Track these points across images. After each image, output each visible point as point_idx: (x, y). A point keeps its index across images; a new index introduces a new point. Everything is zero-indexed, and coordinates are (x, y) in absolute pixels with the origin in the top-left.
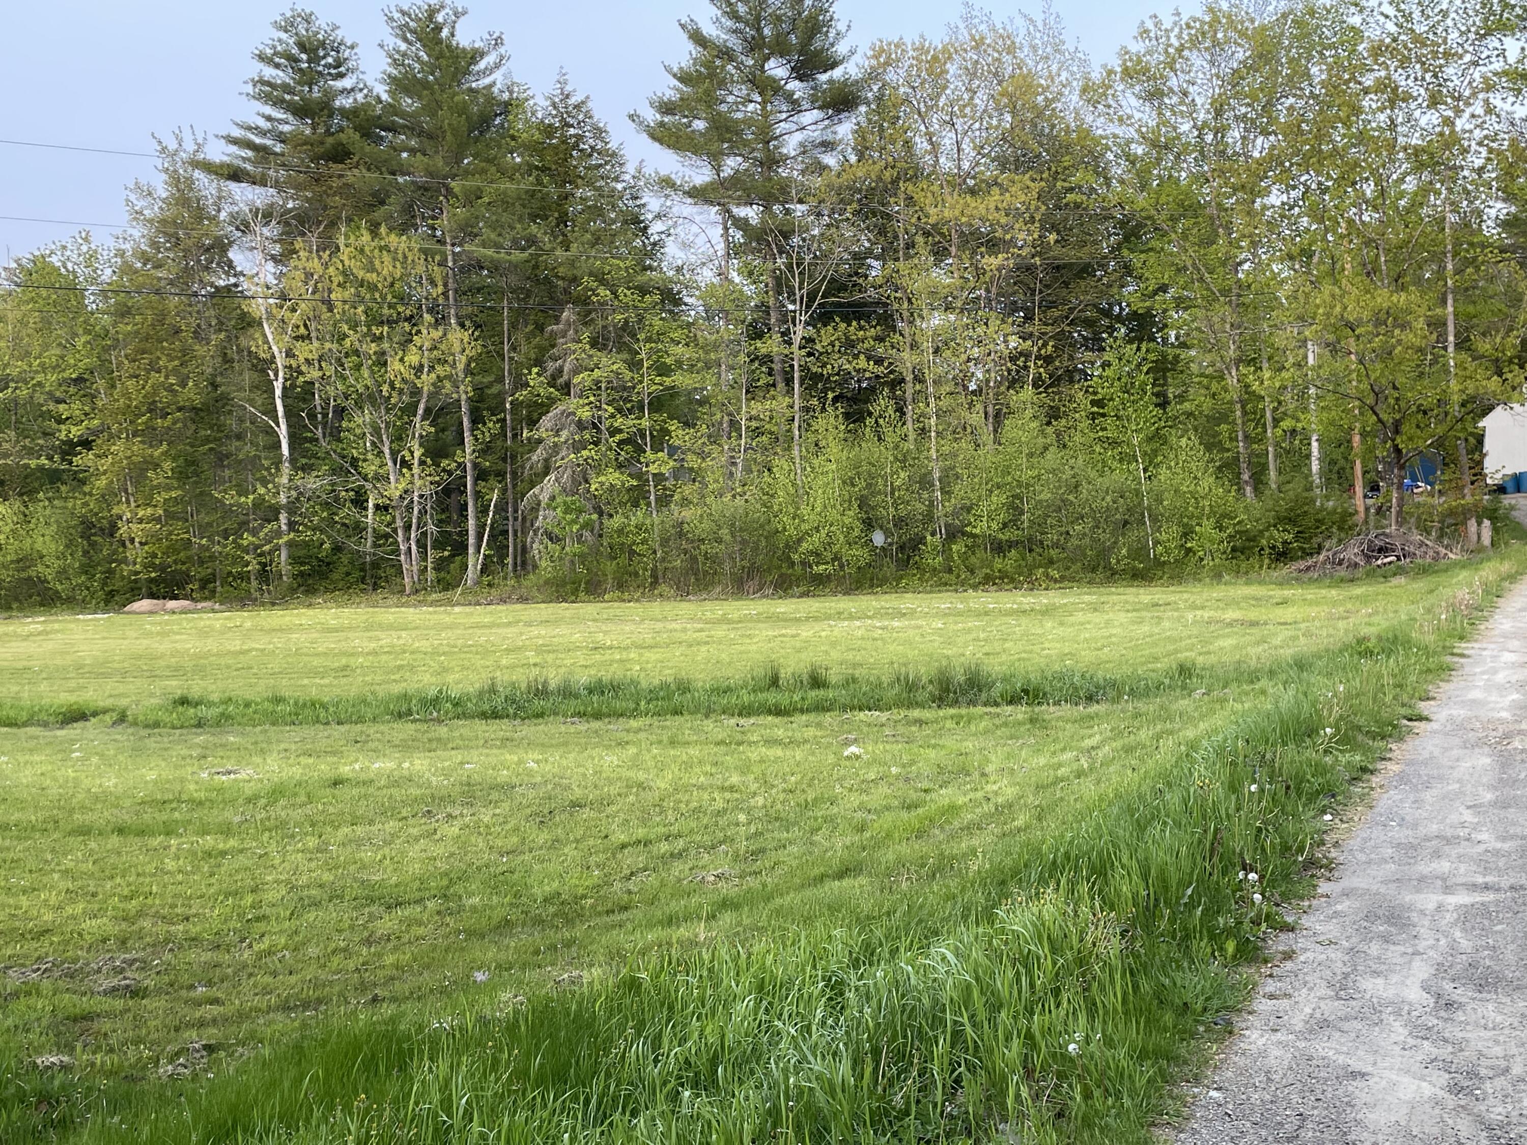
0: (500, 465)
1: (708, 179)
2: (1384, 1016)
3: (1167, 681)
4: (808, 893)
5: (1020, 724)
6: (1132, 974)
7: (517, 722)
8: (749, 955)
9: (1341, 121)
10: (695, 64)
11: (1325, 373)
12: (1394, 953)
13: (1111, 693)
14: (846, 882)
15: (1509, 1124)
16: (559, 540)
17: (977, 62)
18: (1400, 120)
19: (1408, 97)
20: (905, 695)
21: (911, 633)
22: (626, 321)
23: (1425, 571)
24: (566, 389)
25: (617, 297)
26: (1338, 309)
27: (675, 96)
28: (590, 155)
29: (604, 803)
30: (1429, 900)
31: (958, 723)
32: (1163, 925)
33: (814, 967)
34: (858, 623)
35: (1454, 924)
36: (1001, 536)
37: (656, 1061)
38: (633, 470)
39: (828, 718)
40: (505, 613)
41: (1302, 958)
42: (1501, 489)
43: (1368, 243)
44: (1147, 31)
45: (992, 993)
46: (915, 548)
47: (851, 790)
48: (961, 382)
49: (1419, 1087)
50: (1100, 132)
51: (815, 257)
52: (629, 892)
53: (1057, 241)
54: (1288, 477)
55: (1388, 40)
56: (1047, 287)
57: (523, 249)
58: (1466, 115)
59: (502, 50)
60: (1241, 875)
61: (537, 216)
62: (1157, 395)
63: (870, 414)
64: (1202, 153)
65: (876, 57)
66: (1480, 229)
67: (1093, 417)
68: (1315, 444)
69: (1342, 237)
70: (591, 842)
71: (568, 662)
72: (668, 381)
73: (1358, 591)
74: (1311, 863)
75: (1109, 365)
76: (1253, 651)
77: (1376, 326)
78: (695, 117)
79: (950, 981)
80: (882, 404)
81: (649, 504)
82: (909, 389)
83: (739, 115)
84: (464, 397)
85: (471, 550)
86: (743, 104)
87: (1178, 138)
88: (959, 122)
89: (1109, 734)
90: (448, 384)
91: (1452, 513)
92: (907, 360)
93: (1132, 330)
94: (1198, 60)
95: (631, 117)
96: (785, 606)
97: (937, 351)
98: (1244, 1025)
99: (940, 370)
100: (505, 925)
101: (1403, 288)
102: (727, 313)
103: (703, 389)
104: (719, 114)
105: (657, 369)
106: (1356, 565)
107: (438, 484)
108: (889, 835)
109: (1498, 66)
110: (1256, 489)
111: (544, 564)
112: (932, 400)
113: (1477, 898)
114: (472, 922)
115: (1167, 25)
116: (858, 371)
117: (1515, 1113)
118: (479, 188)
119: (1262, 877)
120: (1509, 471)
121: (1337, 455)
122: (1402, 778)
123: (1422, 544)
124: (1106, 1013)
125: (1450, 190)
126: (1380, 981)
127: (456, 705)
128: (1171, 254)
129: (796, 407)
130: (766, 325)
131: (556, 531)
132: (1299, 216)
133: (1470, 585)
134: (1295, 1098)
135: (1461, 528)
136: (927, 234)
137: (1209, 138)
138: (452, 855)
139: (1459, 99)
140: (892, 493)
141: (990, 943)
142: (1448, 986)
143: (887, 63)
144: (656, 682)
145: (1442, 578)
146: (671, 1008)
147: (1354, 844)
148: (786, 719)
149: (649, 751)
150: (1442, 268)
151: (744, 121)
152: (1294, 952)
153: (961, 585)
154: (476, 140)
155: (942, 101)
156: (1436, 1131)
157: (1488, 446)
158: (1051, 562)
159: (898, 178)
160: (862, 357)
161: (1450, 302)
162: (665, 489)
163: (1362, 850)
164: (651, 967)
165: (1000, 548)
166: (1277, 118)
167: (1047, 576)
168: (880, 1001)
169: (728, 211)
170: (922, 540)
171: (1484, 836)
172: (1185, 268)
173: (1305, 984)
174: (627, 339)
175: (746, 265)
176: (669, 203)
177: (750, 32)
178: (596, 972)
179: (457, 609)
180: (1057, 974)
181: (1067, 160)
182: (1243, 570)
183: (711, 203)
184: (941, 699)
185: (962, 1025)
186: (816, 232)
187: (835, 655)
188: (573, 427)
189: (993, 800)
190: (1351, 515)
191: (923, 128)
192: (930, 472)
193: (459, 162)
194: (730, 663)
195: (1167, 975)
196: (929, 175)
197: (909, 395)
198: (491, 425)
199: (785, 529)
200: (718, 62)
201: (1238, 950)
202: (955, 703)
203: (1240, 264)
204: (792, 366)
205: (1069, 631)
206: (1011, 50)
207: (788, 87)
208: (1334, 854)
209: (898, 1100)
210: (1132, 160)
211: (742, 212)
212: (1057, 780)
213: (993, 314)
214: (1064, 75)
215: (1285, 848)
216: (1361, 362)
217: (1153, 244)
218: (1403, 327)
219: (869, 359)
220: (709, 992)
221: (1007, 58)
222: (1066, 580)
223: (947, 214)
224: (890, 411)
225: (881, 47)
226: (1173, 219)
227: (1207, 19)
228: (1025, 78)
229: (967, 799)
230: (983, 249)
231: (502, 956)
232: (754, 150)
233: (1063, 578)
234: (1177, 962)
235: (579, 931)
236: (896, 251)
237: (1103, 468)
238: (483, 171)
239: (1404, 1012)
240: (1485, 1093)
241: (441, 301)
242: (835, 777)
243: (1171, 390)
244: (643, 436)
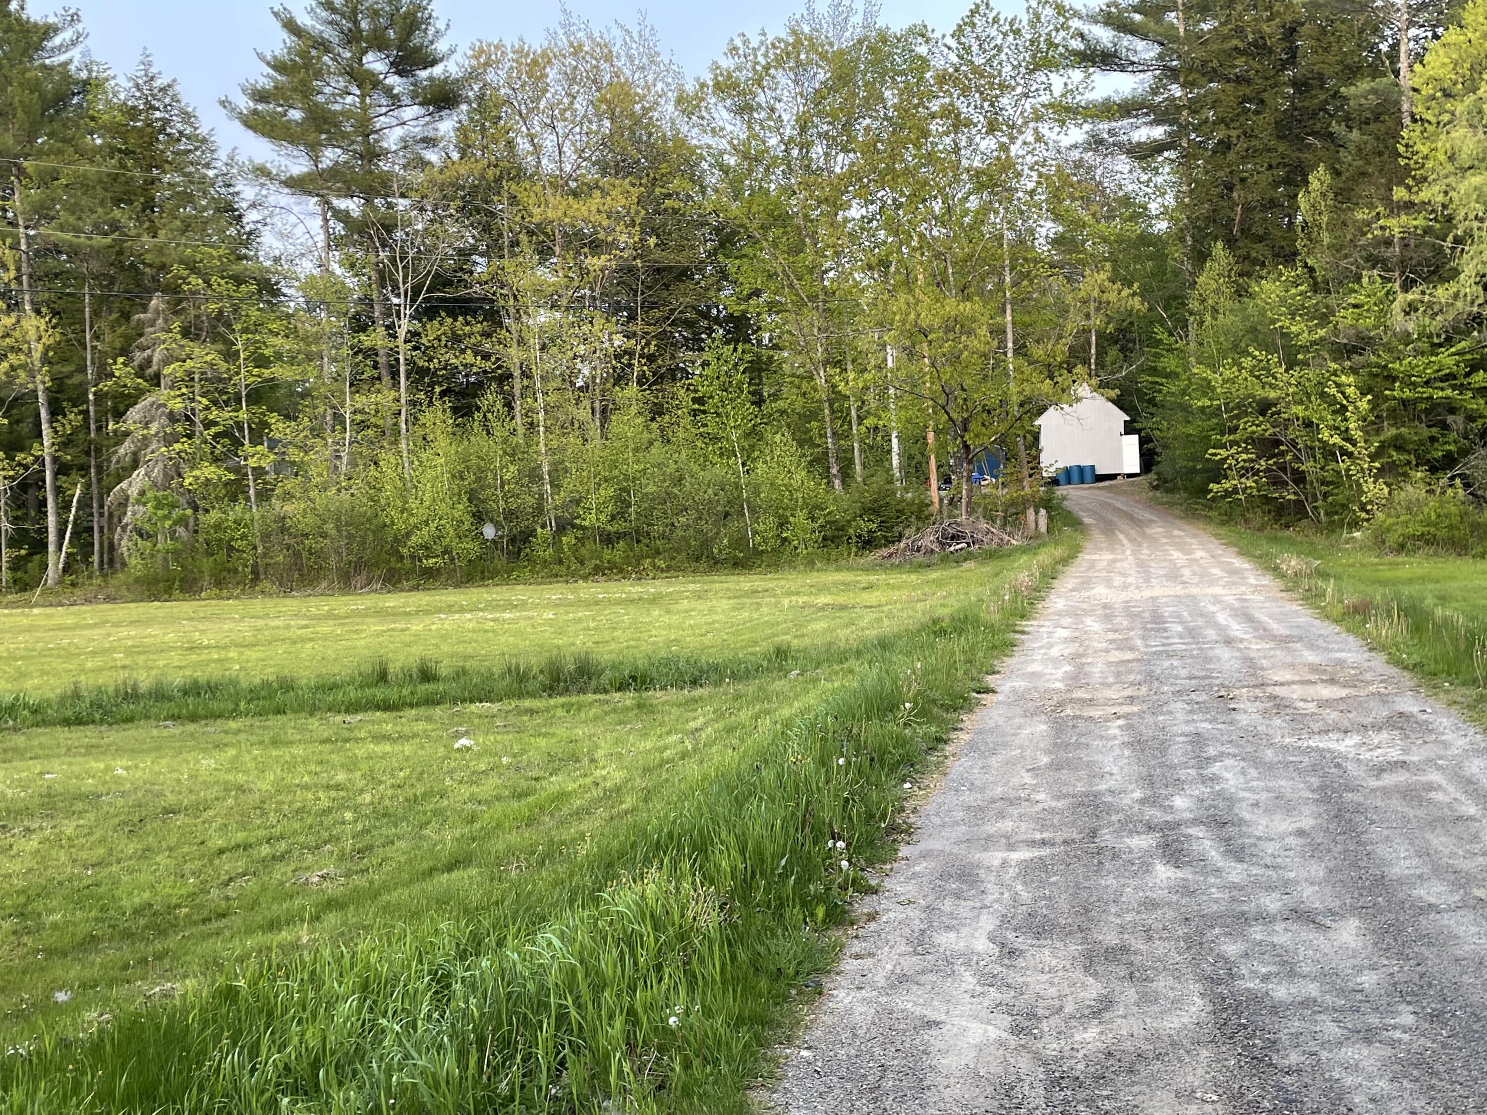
0: (83, 459)
1: (305, 170)
2: (956, 967)
3: (765, 664)
4: (416, 888)
5: (628, 709)
6: (730, 944)
7: (104, 728)
8: (354, 954)
9: (911, 142)
10: (289, 53)
11: (902, 374)
12: (964, 909)
13: (714, 677)
14: (455, 875)
15: (1062, 1058)
16: (149, 536)
17: (576, 68)
18: (963, 144)
19: (969, 123)
20: (515, 685)
21: (522, 623)
22: (221, 312)
23: (991, 556)
24: (156, 380)
25: (210, 286)
26: (912, 316)
27: (269, 85)
28: (179, 140)
29: (198, 808)
30: (995, 857)
31: (568, 711)
32: (759, 896)
33: (420, 961)
34: (469, 616)
35: (1016, 878)
36: (609, 528)
37: (253, 1070)
38: (231, 463)
39: (438, 711)
40: (88, 613)
41: (884, 919)
42: (1055, 482)
43: (938, 256)
44: (736, 49)
45: (597, 973)
46: (526, 541)
47: (461, 782)
48: (568, 379)
49: (986, 1031)
50: (695, 142)
51: (419, 251)
52: (228, 899)
53: (657, 245)
54: (872, 471)
55: (951, 70)
56: (649, 288)
57: (106, 234)
58: (1019, 142)
59: (79, 27)
60: (830, 844)
61: (121, 201)
62: (753, 393)
63: (478, 409)
64: (789, 166)
65: (477, 58)
66: (1033, 247)
67: (695, 413)
68: (895, 441)
69: (914, 249)
70: (186, 849)
71: (161, 663)
72: (267, 373)
73: (934, 575)
74: (893, 828)
75: (708, 365)
76: (842, 633)
77: (946, 333)
78: (291, 107)
79: (556, 965)
80: (490, 398)
81: (248, 499)
82: (518, 384)
83: (337, 107)
84: (41, 387)
85: (51, 548)
86: (341, 96)
87: (767, 151)
88: (560, 125)
89: (712, 716)
90: (22, 374)
91: (1013, 503)
92: (514, 356)
93: (729, 332)
94: (783, 79)
95: (223, 104)
96: (392, 601)
97: (543, 348)
98: (832, 986)
99: (547, 367)
100: (91, 941)
101: (968, 298)
102: (328, 304)
103: (304, 382)
104: (316, 104)
105: (254, 360)
106: (932, 551)
107: (13, 478)
108: (499, 826)
109: (1045, 98)
110: (843, 482)
111: (133, 562)
112: (539, 395)
113: (1036, 853)
114: (50, 939)
115: (754, 43)
116: (465, 366)
117: (1067, 1048)
118: (54, 169)
119: (848, 845)
120: (1061, 465)
121: (915, 451)
122: (972, 746)
123: (988, 532)
124: (706, 984)
125: (1006, 209)
126: (952, 935)
127: (35, 712)
128: (763, 261)
129: (403, 401)
130: (370, 318)
131: (147, 527)
132: (877, 229)
133: (1029, 568)
134: (877, 1051)
135: (1022, 517)
136: (531, 233)
137: (795, 152)
138: (30, 870)
139: (1012, 127)
140: (502, 486)
141: (596, 925)
142: (1011, 935)
143: (487, 64)
144: (257, 681)
145: (1006, 563)
146: (270, 1015)
147: (931, 808)
148: (395, 714)
149: (249, 752)
150: (1002, 281)
151: (342, 113)
152: (877, 913)
153: (571, 576)
154: (51, 119)
155: (543, 104)
156: (1000, 1070)
157: (1043, 442)
158: (658, 553)
159: (501, 177)
160: (469, 352)
161: (1009, 312)
162: (265, 483)
163: (937, 815)
164: (248, 974)
165: (609, 540)
166: (856, 137)
167: (654, 566)
168: (486, 990)
169: (327, 202)
170: (532, 533)
171: (1041, 796)
172: (776, 274)
173: (887, 941)
174: (222, 329)
175: (349, 256)
176: (264, 192)
177: (346, 24)
178: (190, 983)
179: (36, 611)
180: (660, 950)
181: (664, 168)
182: (833, 557)
183: (310, 194)
184: (551, 688)
185: (567, 1007)
186: (420, 227)
187: (445, 648)
188: (164, 420)
189: (602, 784)
190: (927, 505)
191: (524, 129)
192: (540, 466)
193: (31, 140)
194: (335, 660)
195: (762, 943)
196: (532, 176)
197: (517, 392)
198: (72, 416)
199: (393, 523)
200: (314, 53)
201: (827, 914)
202: (566, 691)
203: (826, 272)
204: (397, 360)
205: (675, 619)
206: (608, 58)
207: (387, 81)
208: (912, 819)
209: (503, 1087)
210: (725, 170)
211: (342, 204)
212: (664, 762)
213: (598, 313)
214: (660, 86)
215: (871, 816)
216: (933, 365)
217: (746, 250)
218: (969, 333)
219: (476, 354)
220: (311, 995)
221: (604, 65)
222: (672, 570)
223: (550, 214)
224: (499, 405)
225: (481, 47)
226: (764, 228)
227: (791, 40)
228: (622, 85)
229: (576, 786)
230: (586, 250)
231: (87, 974)
232: (353, 142)
233: (669, 568)
234: (772, 930)
235: (172, 941)
236: (501, 248)
237: (705, 462)
238: (60, 152)
239: (973, 963)
240: (1042, 1031)
241: (13, 286)
242: (445, 769)
243: (766, 389)
244: (241, 429)
